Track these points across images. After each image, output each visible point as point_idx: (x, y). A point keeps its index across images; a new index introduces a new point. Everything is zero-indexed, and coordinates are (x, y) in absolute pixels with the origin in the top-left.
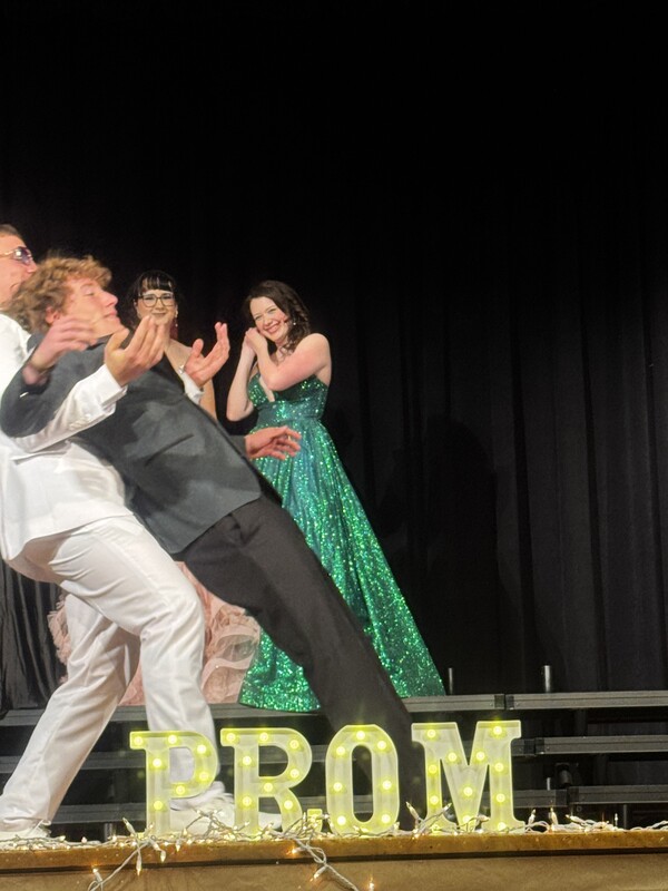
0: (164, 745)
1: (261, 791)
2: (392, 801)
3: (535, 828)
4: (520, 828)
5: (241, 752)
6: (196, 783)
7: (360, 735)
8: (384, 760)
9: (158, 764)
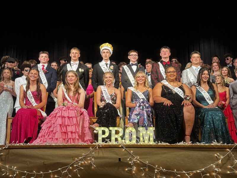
0: (101, 129)
1: (115, 137)
2: (135, 139)
3: (157, 144)
4: (154, 144)
5: (113, 131)
6: (106, 135)
7: (130, 129)
8: (134, 133)
9: (100, 132)
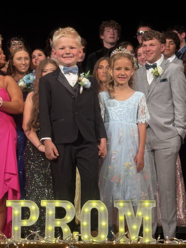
0: (19, 205)
1: (56, 224)
2: (106, 230)
3: (160, 242)
4: (154, 242)
5: (48, 209)
6: (31, 221)
7: (94, 204)
8: (103, 215)
9: (17, 212)
